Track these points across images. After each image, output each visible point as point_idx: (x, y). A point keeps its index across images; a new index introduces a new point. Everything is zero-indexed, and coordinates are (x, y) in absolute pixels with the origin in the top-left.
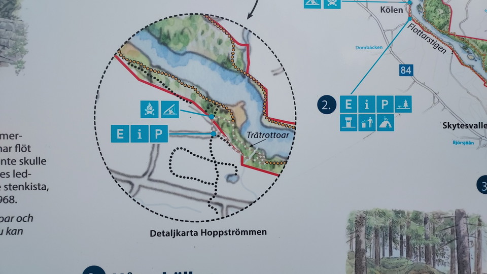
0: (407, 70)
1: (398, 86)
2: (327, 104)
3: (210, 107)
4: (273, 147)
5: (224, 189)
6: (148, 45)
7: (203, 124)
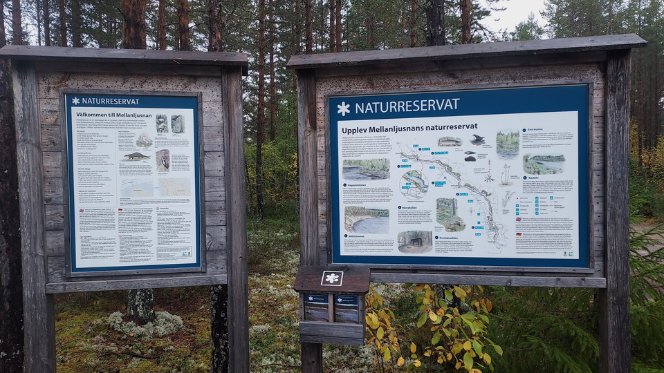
0: (445, 178)
1: (444, 180)
2: (433, 183)
3: (416, 183)
4: (425, 189)
5: (418, 195)
6: (407, 175)
7: (415, 186)
